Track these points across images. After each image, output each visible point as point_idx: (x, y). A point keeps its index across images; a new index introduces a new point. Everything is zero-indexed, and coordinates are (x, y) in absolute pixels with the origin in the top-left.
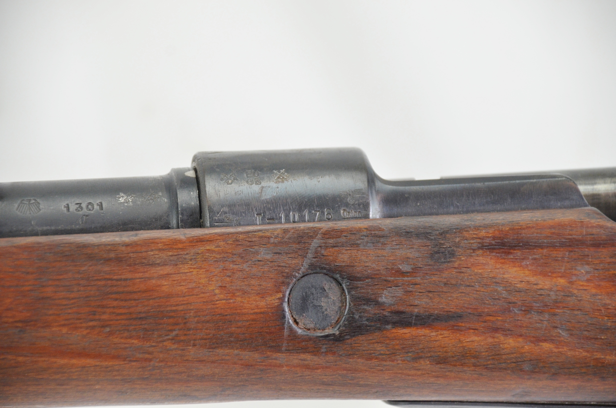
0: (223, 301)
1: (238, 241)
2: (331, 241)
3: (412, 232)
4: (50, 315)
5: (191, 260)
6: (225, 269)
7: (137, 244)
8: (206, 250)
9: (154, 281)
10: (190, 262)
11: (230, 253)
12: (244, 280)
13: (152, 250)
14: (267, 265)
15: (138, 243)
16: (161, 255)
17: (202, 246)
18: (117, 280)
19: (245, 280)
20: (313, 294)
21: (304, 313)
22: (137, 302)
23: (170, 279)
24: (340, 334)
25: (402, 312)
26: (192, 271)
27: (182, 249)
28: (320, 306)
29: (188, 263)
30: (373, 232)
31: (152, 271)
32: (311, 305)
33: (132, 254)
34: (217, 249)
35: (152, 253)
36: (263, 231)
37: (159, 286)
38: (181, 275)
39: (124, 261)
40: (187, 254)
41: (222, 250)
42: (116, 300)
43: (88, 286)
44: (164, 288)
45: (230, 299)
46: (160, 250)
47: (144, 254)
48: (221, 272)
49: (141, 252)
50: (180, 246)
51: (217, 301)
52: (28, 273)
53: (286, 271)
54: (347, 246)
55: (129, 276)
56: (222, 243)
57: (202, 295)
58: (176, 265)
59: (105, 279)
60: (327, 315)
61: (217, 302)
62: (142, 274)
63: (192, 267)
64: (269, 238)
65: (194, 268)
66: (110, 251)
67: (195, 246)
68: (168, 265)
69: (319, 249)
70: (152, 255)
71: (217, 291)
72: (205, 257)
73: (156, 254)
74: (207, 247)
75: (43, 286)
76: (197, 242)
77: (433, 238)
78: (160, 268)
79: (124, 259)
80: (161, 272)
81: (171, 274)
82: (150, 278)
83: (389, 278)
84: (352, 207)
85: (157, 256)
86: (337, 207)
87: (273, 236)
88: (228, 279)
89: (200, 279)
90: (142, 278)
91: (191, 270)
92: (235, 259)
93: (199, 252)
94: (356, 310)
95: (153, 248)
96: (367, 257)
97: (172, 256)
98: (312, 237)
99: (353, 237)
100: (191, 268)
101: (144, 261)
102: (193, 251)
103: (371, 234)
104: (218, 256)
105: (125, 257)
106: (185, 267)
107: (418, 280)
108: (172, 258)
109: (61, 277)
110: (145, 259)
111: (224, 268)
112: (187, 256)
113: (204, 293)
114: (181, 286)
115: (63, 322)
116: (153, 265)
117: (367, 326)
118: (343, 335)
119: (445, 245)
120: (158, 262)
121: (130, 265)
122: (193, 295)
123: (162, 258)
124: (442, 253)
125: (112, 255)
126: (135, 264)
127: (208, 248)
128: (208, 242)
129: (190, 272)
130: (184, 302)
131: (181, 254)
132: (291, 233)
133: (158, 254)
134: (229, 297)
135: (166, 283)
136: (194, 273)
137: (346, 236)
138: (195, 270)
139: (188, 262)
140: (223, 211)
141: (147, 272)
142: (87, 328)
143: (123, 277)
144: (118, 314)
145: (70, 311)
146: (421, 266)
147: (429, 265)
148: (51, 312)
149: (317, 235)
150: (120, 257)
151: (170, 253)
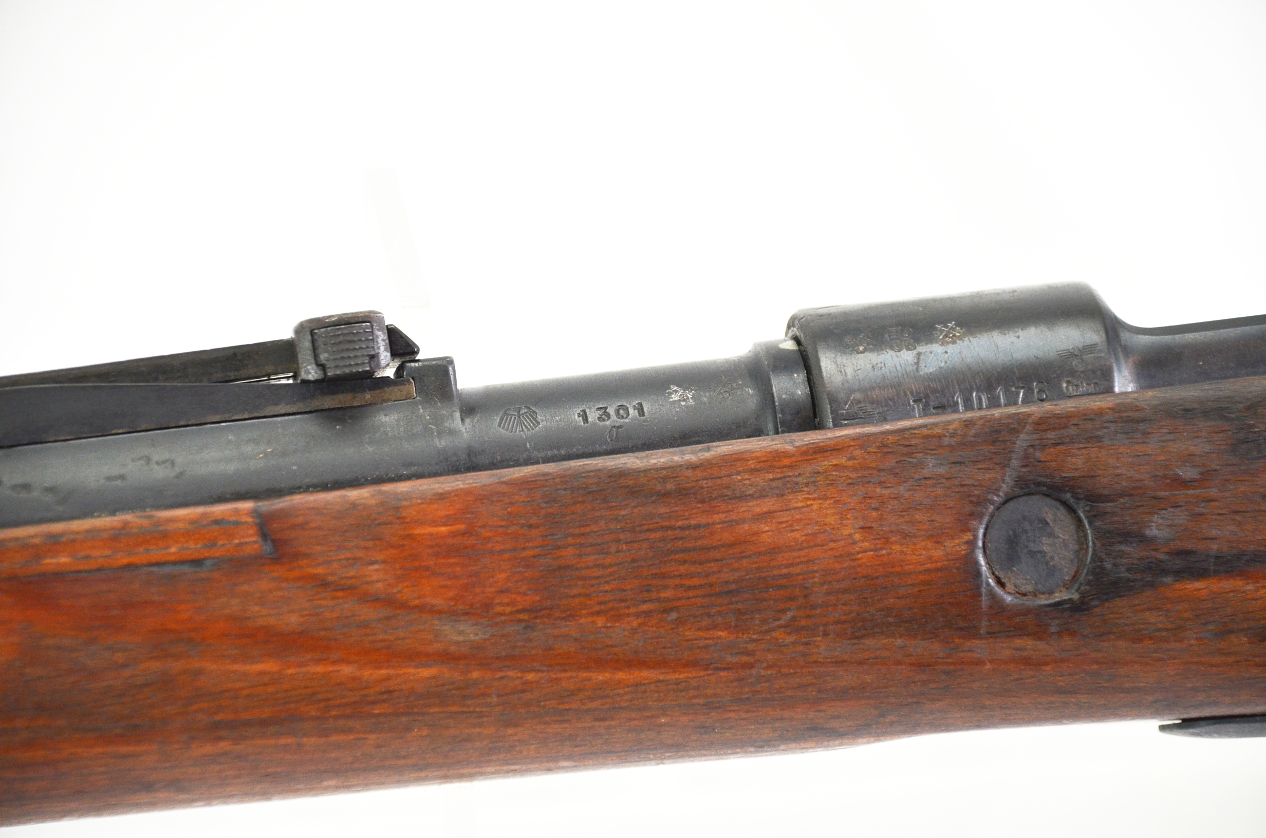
0: (869, 553)
1: (885, 446)
2: (1051, 435)
3: (1194, 409)
4: (574, 596)
5: (807, 484)
7: (712, 464)
8: (832, 465)
9: (746, 527)
10: (805, 489)
11: (874, 469)
12: (902, 514)
13: (738, 473)
14: (942, 485)
15: (714, 462)
16: (753, 480)
17: (825, 460)
18: (683, 528)
19: (904, 513)
20: (1026, 532)
21: (1013, 566)
22: (720, 563)
23: (774, 521)
24: (1083, 597)
25: (1188, 553)
26: (811, 505)
27: (791, 467)
28: (1040, 552)
29: (803, 491)
30: (1125, 415)
31: (743, 509)
32: (1025, 551)
33: (704, 482)
34: (850, 463)
35: (739, 478)
36: (929, 427)
37: (756, 533)
38: (793, 511)
39: (692, 495)
40: (800, 475)
41: (859, 464)
42: (684, 562)
43: (636, 541)
44: (765, 537)
45: (882, 549)
46: (752, 471)
47: (725, 481)
48: (861, 503)
49: (720, 478)
50: (786, 462)
51: (858, 553)
52: (530, 526)
53: (976, 492)
54: (1080, 442)
55: (703, 520)
56: (858, 453)
57: (832, 545)
58: (783, 495)
59: (662, 527)
60: (1054, 566)
61: (860, 556)
62: (725, 515)
63: (810, 496)
64: (940, 437)
65: (814, 499)
66: (665, 479)
67: (812, 459)
68: (767, 496)
69: (1031, 450)
70: (740, 481)
71: (857, 536)
72: (831, 478)
73: (746, 479)
74: (833, 461)
75: (559, 548)
76: (815, 452)
77: (1232, 416)
78: (755, 502)
79: (692, 491)
80: (758, 510)
81: (775, 512)
82: (738, 522)
83: (1162, 494)
84: (1082, 376)
85: (747, 482)
86: (1054, 378)
87: (947, 434)
88: (874, 514)
89: (826, 516)
90: (725, 522)
91: (809, 503)
92: (882, 479)
93: (821, 469)
94: (1106, 554)
95: (740, 469)
96: (1118, 459)
97: (773, 480)
98: (1015, 431)
99: (1089, 425)
100: (809, 499)
101: (725, 492)
102: (809, 469)
103: (1122, 417)
104: (853, 475)
105: (693, 487)
106: (799, 497)
107: (1213, 492)
108: (774, 484)
109: (588, 530)
110: (728, 488)
111: (866, 496)
112: (800, 479)
113: (834, 541)
114: (793, 531)
115: (597, 608)
116: (743, 497)
117: (1129, 580)
118: (1086, 599)
119: (1257, 427)
120: (751, 492)
121: (702, 501)
122: (815, 546)
123: (757, 485)
124: (1253, 441)
125: (670, 486)
126: (711, 499)
127: (835, 462)
128: (835, 453)
129: (808, 506)
130: (802, 559)
131: (789, 476)
132: (977, 427)
133: (749, 479)
134: (879, 546)
135: (767, 529)
136: (814, 507)
137: (1075, 425)
138: (814, 502)
139: (803, 489)
140: (854, 399)
141: (732, 511)
142: (638, 615)
143: (693, 522)
144: (690, 588)
145: (607, 587)
146: (1218, 467)
147: (1232, 465)
148: (575, 591)
149: (1025, 426)
150: (684, 489)
151: (771, 476)
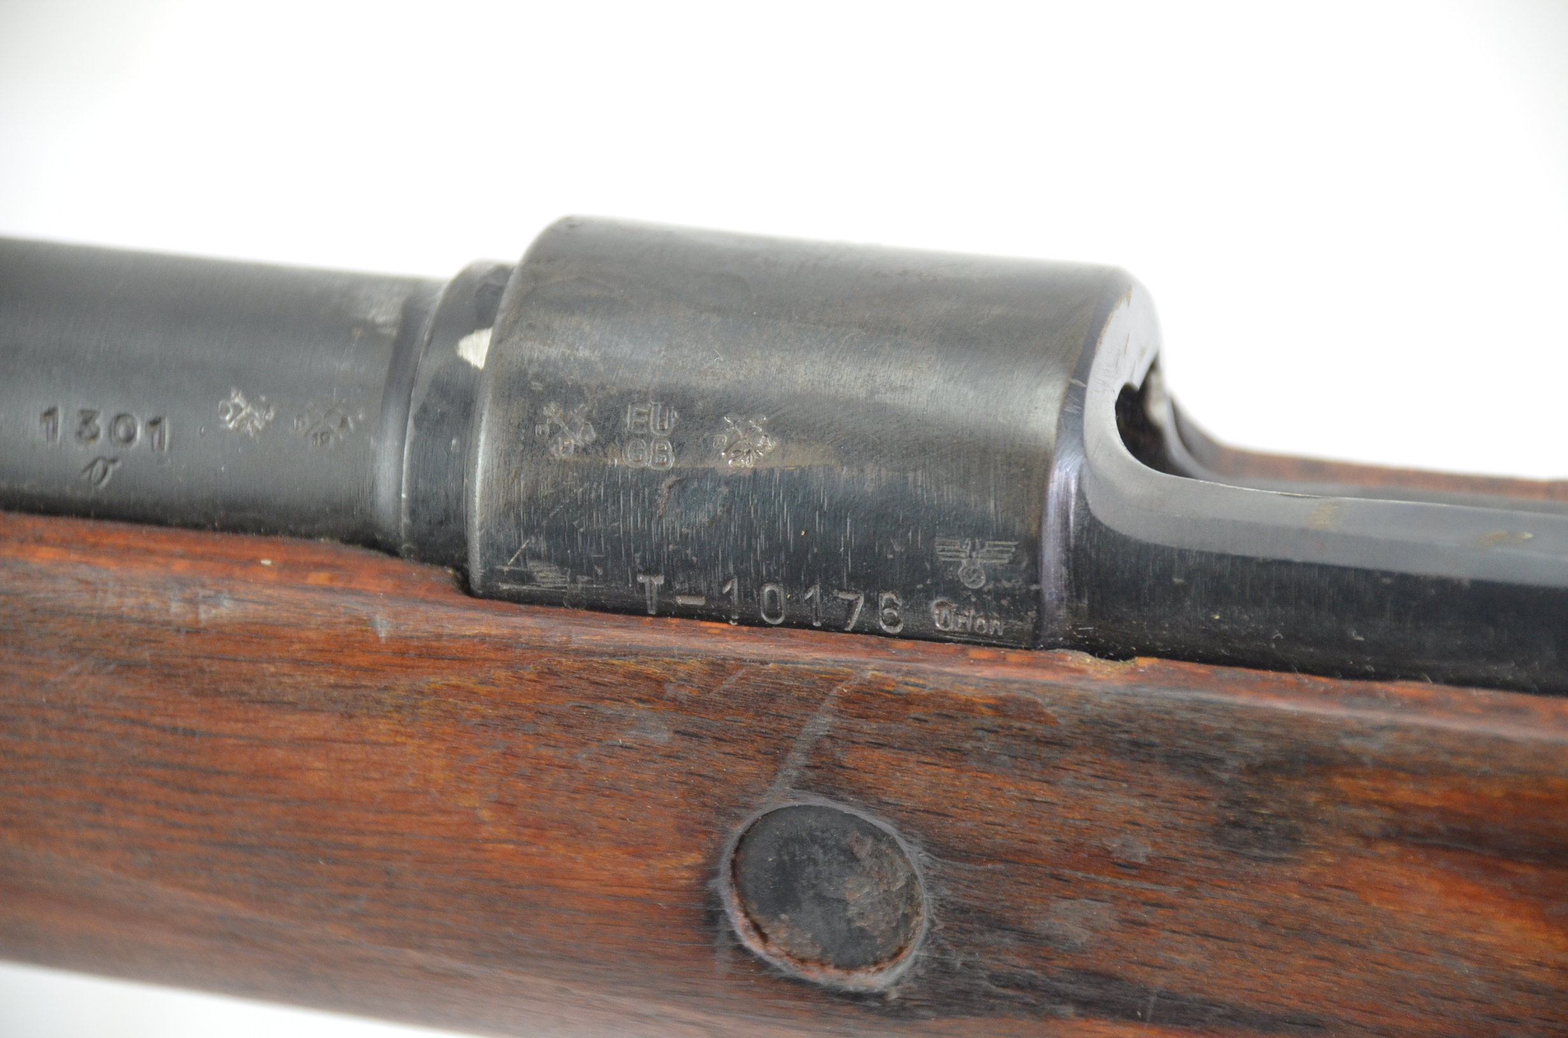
0: (505, 846)
1: (553, 673)
2: (870, 727)
3: (1152, 745)
5: (399, 708)
6: (510, 753)
7: (223, 633)
8: (449, 685)
9: (280, 753)
10: (395, 715)
11: (529, 709)
12: (573, 795)
13: (271, 661)
14: (652, 765)
15: (227, 630)
16: (299, 679)
17: (435, 673)
18: (163, 729)
19: (577, 796)
20: (815, 862)
21: (785, 912)
22: (229, 800)
23: (332, 755)
24: (904, 999)
25: (1111, 978)
26: (404, 744)
27: (371, 671)
28: (839, 901)
29: (390, 718)
30: (1017, 724)
31: (274, 723)
32: (811, 893)
33: (207, 661)
34: (484, 689)
35: (272, 669)
36: (640, 658)
37: (297, 768)
38: (368, 748)
39: (182, 679)
40: (386, 689)
41: (502, 694)
42: (164, 783)
43: (75, 729)
44: (313, 778)
45: (529, 843)
46: (297, 662)
47: (245, 668)
48: (497, 762)
49: (235, 661)
50: (364, 660)
51: (486, 841)
53: (717, 791)
54: (924, 753)
55: (200, 723)
56: (502, 674)
57: (437, 818)
58: (351, 717)
59: (125, 718)
60: (861, 929)
61: (489, 846)
62: (240, 725)
63: (402, 729)
64: (660, 682)
65: (411, 736)
66: (134, 641)
67: (413, 668)
68: (322, 711)
69: (827, 744)
70: (273, 675)
71: (485, 814)
72: (443, 706)
73: (284, 675)
74: (451, 678)
76: (420, 656)
77: (1225, 777)
78: (297, 717)
79: (181, 672)
80: (304, 730)
81: (335, 741)
82: (265, 742)
83: (1067, 872)
84: (973, 599)
85: (286, 680)
86: (919, 591)
87: (672, 679)
88: (522, 785)
89: (430, 769)
90: (241, 737)
91: (398, 739)
92: (542, 729)
93: (426, 688)
94: (953, 943)
95: (276, 655)
96: (991, 797)
97: (335, 686)
98: (804, 705)
99: (946, 728)
100: (397, 732)
101: (245, 687)
102: (405, 682)
103: (1010, 728)
104: (489, 712)
105: (185, 666)
106: (381, 727)
107: (1170, 893)
108: (336, 694)
110: (249, 681)
111: (509, 751)
112: (385, 696)
113: (443, 812)
114: (366, 779)
116: (275, 703)
117: (988, 994)
118: (908, 1004)
119: (1266, 807)
120: (291, 698)
121: (200, 693)
122: (407, 812)
123: (304, 689)
124: (1257, 829)
125: (143, 654)
126: (217, 693)
127: (454, 680)
128: (457, 665)
129: (396, 744)
130: (381, 828)
131: (366, 687)
132: (733, 679)
133: (290, 676)
134: (525, 838)
135: (318, 765)
136: (409, 749)
137: (917, 719)
138: (409, 741)
139: (389, 715)
140: (528, 549)
141: (255, 721)
142: (80, 843)
143: (180, 723)
144: (174, 825)
146: (1181, 856)
147: (1209, 858)
149: (823, 699)
150: (168, 665)
151: (332, 680)
